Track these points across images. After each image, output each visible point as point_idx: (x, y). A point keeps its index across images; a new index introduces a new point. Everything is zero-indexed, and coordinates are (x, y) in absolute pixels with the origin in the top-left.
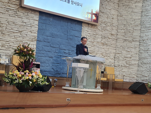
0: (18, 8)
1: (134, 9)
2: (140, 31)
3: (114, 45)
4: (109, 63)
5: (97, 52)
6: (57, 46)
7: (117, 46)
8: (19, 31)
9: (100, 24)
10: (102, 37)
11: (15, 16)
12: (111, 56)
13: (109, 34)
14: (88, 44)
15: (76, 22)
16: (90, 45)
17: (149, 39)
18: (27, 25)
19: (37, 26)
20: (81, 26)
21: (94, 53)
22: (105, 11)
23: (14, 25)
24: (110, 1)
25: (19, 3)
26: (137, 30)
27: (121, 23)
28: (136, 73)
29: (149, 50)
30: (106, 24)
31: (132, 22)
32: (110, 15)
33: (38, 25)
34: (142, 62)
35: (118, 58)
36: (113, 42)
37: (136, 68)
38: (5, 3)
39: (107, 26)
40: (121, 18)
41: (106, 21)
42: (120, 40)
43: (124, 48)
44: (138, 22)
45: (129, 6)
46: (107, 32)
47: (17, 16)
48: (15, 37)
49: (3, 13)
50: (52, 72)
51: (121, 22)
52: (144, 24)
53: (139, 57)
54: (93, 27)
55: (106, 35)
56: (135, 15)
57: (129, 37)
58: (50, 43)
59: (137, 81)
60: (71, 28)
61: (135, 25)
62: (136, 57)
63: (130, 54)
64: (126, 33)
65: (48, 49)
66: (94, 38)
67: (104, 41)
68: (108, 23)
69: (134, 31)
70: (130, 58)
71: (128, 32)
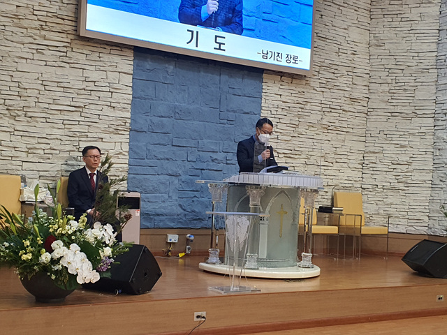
0: (69, 41)
1: (417, 22)
2: (435, 87)
3: (359, 130)
4: (346, 182)
5: (310, 153)
6: (193, 143)
7: (370, 132)
8: (75, 107)
9: (316, 73)
10: (324, 110)
11: (63, 64)
12: (351, 161)
13: (345, 99)
14: (281, 131)
15: (246, 72)
16: (288, 134)
18: (100, 89)
19: (130, 91)
20: (258, 82)
21: (300, 155)
22: (330, 35)
23: (61, 89)
24: (346, 5)
25: (74, 28)
26: (425, 84)
27: (380, 67)
28: (427, 207)
30: (336, 71)
31: (412, 61)
32: (345, 45)
33: (131, 85)
34: (442, 177)
35: (374, 165)
36: (357, 121)
37: (425, 194)
38: (32, 28)
39: (338, 75)
40: (379, 51)
41: (334, 63)
42: (376, 113)
43: (388, 136)
44: (428, 61)
45: (402, 16)
46: (336, 94)
47: (69, 63)
48: (65, 125)
49: (27, 59)
50: (180, 216)
51: (378, 63)
52: (445, 66)
53: (434, 160)
54: (294, 81)
55: (334, 104)
56: (418, 41)
57: (404, 104)
58: (171, 135)
59: (430, 230)
60: (231, 90)
61: (420, 70)
62: (425, 162)
63: (409, 153)
64: (394, 93)
65: (164, 152)
66: (299, 113)
67: (328, 118)
68: (339, 68)
69: (418, 87)
70: (409, 165)
71: (400, 92)
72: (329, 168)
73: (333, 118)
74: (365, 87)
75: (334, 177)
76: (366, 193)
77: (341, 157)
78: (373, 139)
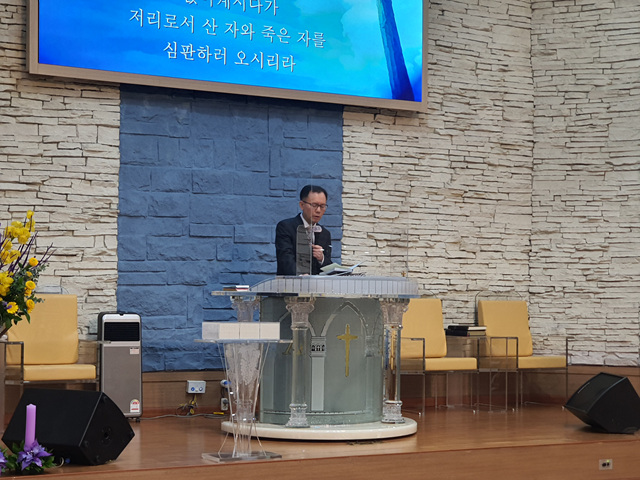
0: (14, 82)
1: (608, 11)
2: (638, 120)
3: (518, 196)
4: (500, 283)
5: (434, 238)
6: (224, 230)
7: (538, 198)
9: (437, 106)
10: (454, 165)
11: (5, 119)
12: (508, 248)
13: (492, 145)
14: (380, 203)
16: (393, 208)
19: (116, 152)
20: (335, 125)
21: (416, 242)
22: (459, 40)
23: (4, 158)
25: (20, 62)
26: (624, 114)
27: (550, 89)
30: (472, 101)
31: (602, 76)
32: (487, 56)
35: (547, 254)
36: (514, 181)
37: (632, 297)
39: (477, 107)
40: (548, 62)
41: (469, 87)
43: (568, 203)
44: (629, 76)
46: (474, 137)
48: (12, 213)
50: (208, 351)
51: (547, 84)
54: (398, 121)
55: (471, 154)
56: (611, 43)
57: (591, 150)
58: (187, 220)
60: (288, 142)
61: (616, 92)
62: (629, 246)
63: (603, 230)
64: (575, 132)
65: (176, 248)
66: (410, 172)
67: (463, 179)
68: (480, 95)
69: (614, 121)
70: (604, 251)
71: (585, 129)
72: (469, 261)
73: (472, 177)
74: (526, 125)
75: (479, 277)
76: (536, 300)
77: (490, 242)
78: (544, 209)
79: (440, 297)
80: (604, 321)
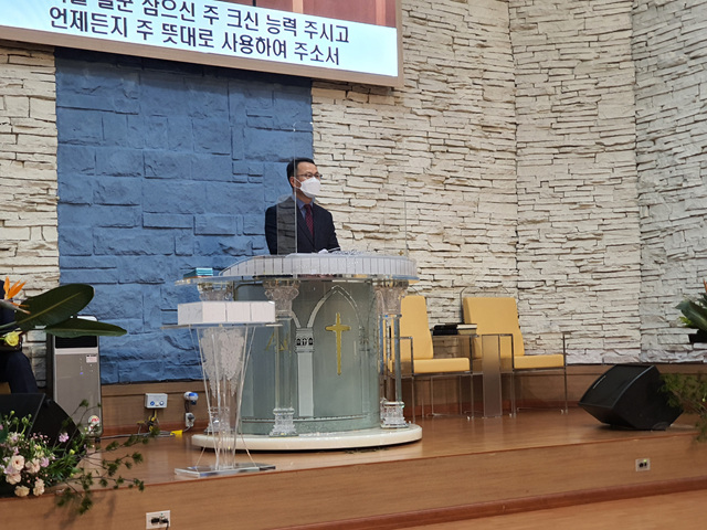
2: (631, 94)
4: (487, 278)
5: (415, 229)
6: (182, 221)
7: (523, 185)
10: (433, 148)
12: (494, 240)
13: (473, 127)
14: (355, 190)
15: (278, 86)
16: (370, 196)
17: (683, 129)
19: (52, 129)
20: (303, 103)
21: (395, 233)
22: (434, 12)
26: (614, 89)
27: (532, 66)
28: (636, 313)
29: (685, 185)
30: (450, 79)
31: (588, 50)
32: (464, 29)
33: (55, 120)
34: (657, 255)
35: (536, 245)
36: (499, 167)
37: (630, 289)
39: (456, 85)
40: (528, 37)
41: (446, 63)
42: (532, 151)
43: (556, 189)
44: (617, 48)
46: (453, 120)
50: (168, 359)
51: (529, 61)
52: (648, 54)
53: (641, 226)
54: (372, 98)
55: (452, 137)
56: (596, 13)
57: (579, 130)
58: (139, 209)
59: (644, 355)
60: (252, 121)
61: (604, 66)
62: (625, 232)
63: (595, 217)
64: (561, 112)
65: (129, 240)
66: (387, 156)
67: (443, 164)
68: (457, 72)
69: (603, 97)
70: (598, 239)
71: (572, 108)
72: (454, 255)
73: (453, 162)
74: (508, 105)
75: (465, 271)
76: (526, 296)
77: (474, 233)
78: (530, 197)
79: (425, 294)
80: (601, 315)
